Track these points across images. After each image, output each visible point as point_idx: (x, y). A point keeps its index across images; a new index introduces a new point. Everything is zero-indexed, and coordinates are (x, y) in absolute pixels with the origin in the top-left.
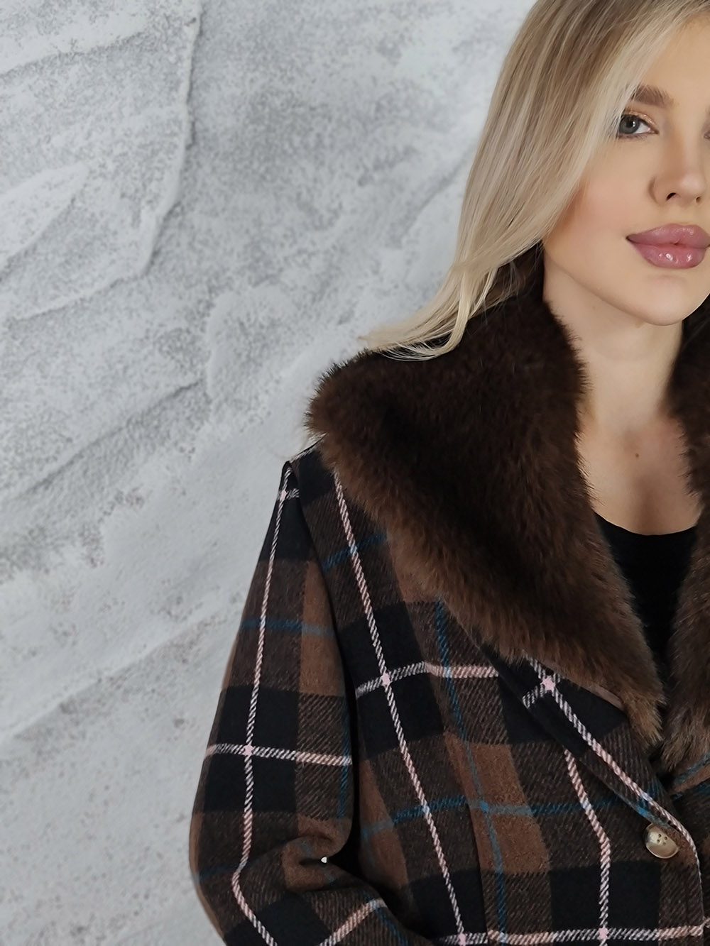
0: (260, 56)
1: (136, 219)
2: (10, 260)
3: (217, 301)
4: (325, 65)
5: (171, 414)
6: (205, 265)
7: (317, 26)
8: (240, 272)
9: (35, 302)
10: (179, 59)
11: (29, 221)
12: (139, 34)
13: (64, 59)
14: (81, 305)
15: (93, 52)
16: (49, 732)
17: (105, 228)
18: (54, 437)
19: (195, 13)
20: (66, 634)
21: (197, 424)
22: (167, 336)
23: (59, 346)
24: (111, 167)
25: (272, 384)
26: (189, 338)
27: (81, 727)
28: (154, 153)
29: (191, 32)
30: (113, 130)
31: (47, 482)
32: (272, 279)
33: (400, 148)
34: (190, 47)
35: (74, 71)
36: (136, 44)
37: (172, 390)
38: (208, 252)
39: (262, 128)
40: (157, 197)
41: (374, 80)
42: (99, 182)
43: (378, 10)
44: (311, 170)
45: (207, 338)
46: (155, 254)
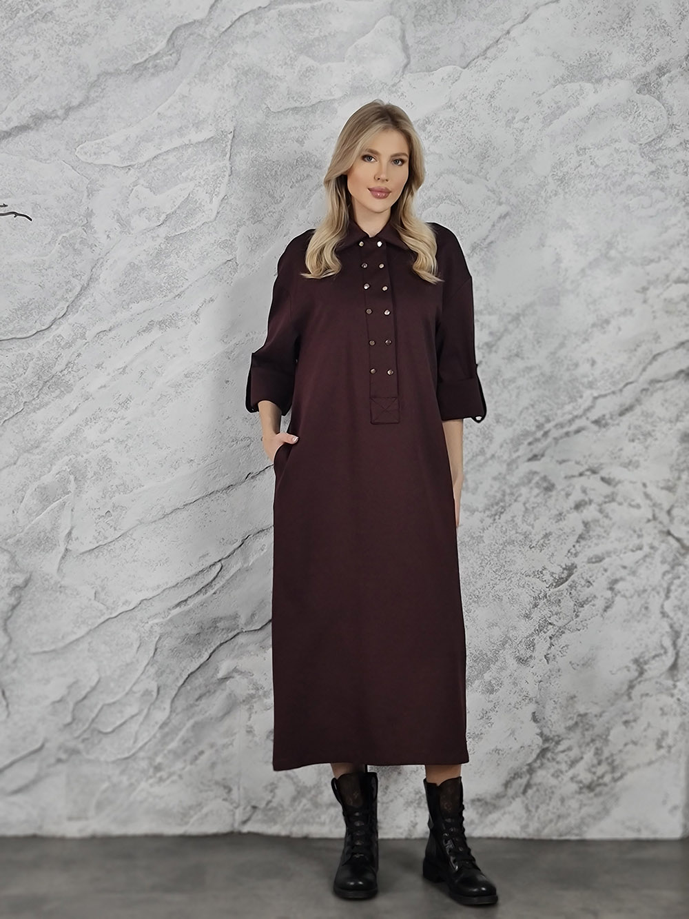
0: (255, 144)
1: (211, 200)
2: (167, 215)
3: (240, 230)
4: (278, 147)
5: (224, 270)
6: (235, 217)
7: (275, 133)
8: (248, 219)
9: (176, 230)
10: (226, 146)
11: (174, 202)
12: (212, 137)
13: (186, 146)
14: (191, 231)
15: (196, 143)
16: (180, 385)
17: (200, 204)
18: (182, 278)
19: (232, 130)
20: (186, 349)
21: (233, 274)
22: (223, 242)
23: (184, 246)
24: (203, 183)
25: (260, 258)
26: (230, 243)
27: (191, 383)
28: (217, 178)
29: (230, 136)
30: (203, 171)
31: (179, 295)
32: (260, 221)
33: (305, 175)
34: (230, 142)
35: (190, 150)
36: (211, 141)
37: (225, 261)
38: (236, 212)
39: (255, 169)
40: (219, 193)
41: (295, 151)
42: (197, 189)
43: (296, 128)
44: (273, 183)
45: (237, 242)
46: (218, 213)
